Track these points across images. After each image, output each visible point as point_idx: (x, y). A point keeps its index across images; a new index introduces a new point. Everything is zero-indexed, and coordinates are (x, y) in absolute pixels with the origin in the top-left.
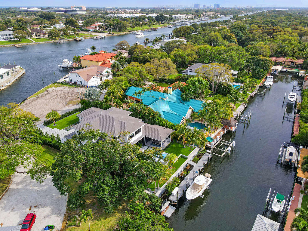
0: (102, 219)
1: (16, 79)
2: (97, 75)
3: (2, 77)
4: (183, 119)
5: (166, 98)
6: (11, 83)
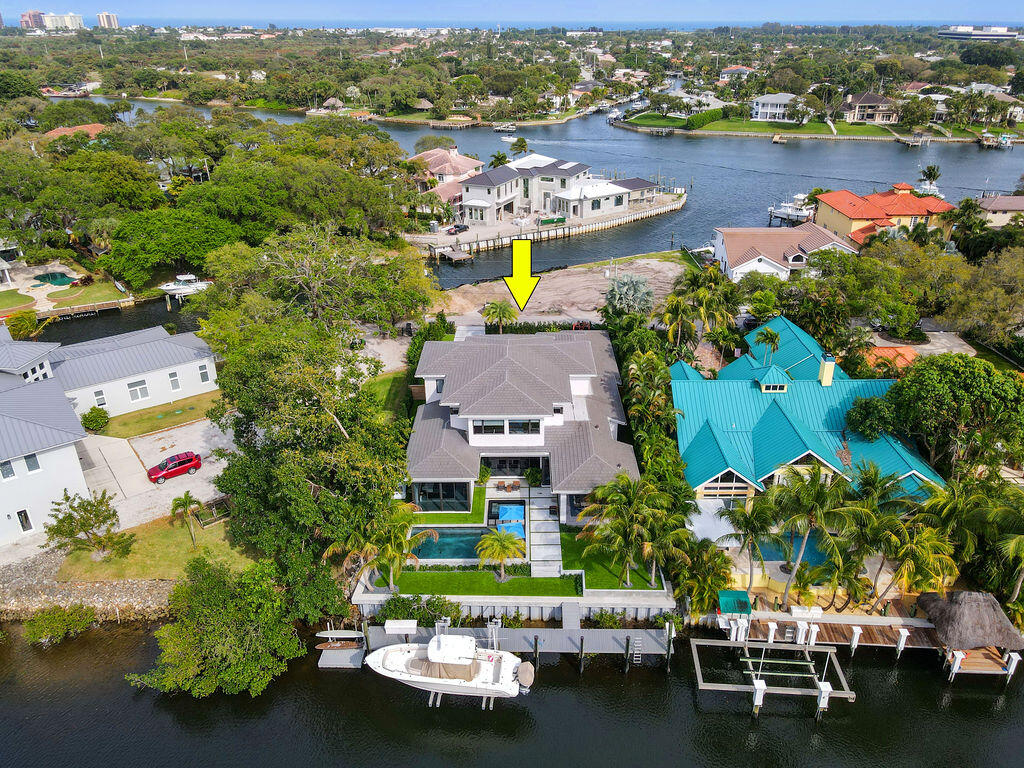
0: (238, 548)
1: (632, 218)
2: (786, 259)
3: (596, 204)
4: (728, 477)
5: (775, 388)
6: (608, 225)
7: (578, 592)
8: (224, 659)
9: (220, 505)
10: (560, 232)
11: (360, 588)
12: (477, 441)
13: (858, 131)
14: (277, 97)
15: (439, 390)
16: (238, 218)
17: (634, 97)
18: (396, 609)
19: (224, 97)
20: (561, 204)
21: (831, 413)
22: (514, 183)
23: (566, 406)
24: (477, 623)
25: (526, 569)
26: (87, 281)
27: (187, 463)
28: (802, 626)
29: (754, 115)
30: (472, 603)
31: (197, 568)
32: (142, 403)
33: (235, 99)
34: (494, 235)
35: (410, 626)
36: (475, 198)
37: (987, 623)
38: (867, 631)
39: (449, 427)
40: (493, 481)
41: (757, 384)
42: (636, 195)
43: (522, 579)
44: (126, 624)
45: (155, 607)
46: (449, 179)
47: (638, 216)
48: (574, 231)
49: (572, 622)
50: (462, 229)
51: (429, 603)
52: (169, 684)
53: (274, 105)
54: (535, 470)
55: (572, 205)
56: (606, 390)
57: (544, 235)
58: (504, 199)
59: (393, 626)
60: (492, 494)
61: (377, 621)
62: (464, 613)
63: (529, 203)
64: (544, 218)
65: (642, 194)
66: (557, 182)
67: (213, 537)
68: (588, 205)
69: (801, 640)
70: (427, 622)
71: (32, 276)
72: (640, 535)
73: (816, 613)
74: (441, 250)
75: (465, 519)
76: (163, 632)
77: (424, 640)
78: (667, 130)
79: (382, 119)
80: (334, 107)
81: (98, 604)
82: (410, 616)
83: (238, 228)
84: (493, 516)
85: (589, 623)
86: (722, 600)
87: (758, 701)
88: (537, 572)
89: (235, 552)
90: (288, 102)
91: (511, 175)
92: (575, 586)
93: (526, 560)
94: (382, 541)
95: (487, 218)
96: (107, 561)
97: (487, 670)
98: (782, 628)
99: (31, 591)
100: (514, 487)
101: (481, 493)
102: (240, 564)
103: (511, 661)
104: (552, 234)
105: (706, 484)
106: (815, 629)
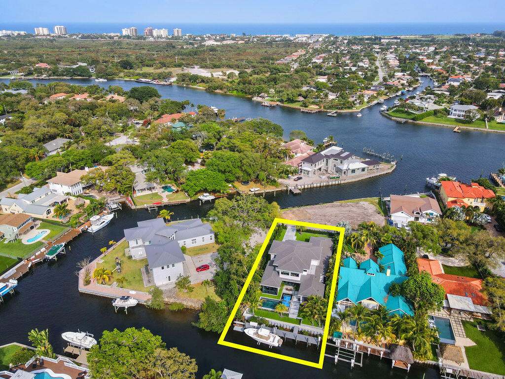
1: (368, 177)
2: (413, 212)
3: (353, 171)
4: (347, 300)
5: (371, 274)
6: (357, 180)
7: (299, 324)
8: (213, 323)
9: (213, 281)
10: (337, 182)
11: (245, 312)
12: (281, 276)
13: (499, 128)
14: (242, 91)
15: (275, 257)
16: (224, 172)
17: (398, 94)
18: (253, 319)
19: (221, 89)
20: (339, 170)
21: (387, 284)
22: (322, 160)
23: (307, 270)
24: (271, 327)
25: (287, 315)
26: (177, 191)
27: (205, 267)
28: (355, 345)
29: (450, 114)
30: (272, 321)
31: (208, 299)
32: (195, 245)
33: (225, 90)
34: (311, 183)
35: (256, 324)
36: (306, 167)
37: (403, 354)
38: (374, 350)
39: (275, 270)
40: (285, 287)
41: (365, 272)
42: (371, 167)
43: (286, 317)
44: (191, 309)
45: (197, 307)
46: (299, 155)
47: (371, 176)
48: (342, 182)
49: (296, 331)
50: (300, 178)
51: (261, 319)
52: (201, 327)
53: (240, 94)
54: (297, 286)
55: (343, 171)
56: (324, 263)
57: (330, 183)
58: (318, 167)
59: (252, 323)
60: (284, 291)
61: (248, 321)
62: (270, 323)
63: (327, 168)
64: (331, 176)
65: (374, 167)
66: (339, 161)
67: (211, 291)
68: (350, 172)
69: (354, 349)
70: (260, 324)
71: (161, 187)
72: (315, 313)
73: (361, 343)
74: (290, 188)
75: (275, 297)
76: (201, 314)
77: (258, 328)
78: (405, 120)
79: (282, 105)
80: (263, 97)
81: (185, 303)
82: (256, 322)
83: (223, 176)
84: (283, 298)
85: (301, 332)
86: (335, 334)
87: (336, 361)
88: (290, 316)
89: (217, 296)
90: (246, 93)
91: (322, 157)
92: (299, 322)
93: (288, 313)
94: (252, 302)
95: (310, 175)
96: (187, 292)
97: (272, 339)
98: (350, 344)
99: (170, 297)
100: (291, 290)
101: (281, 290)
102: (217, 299)
103: (278, 338)
104: (334, 183)
105: (341, 301)
106: (358, 347)
